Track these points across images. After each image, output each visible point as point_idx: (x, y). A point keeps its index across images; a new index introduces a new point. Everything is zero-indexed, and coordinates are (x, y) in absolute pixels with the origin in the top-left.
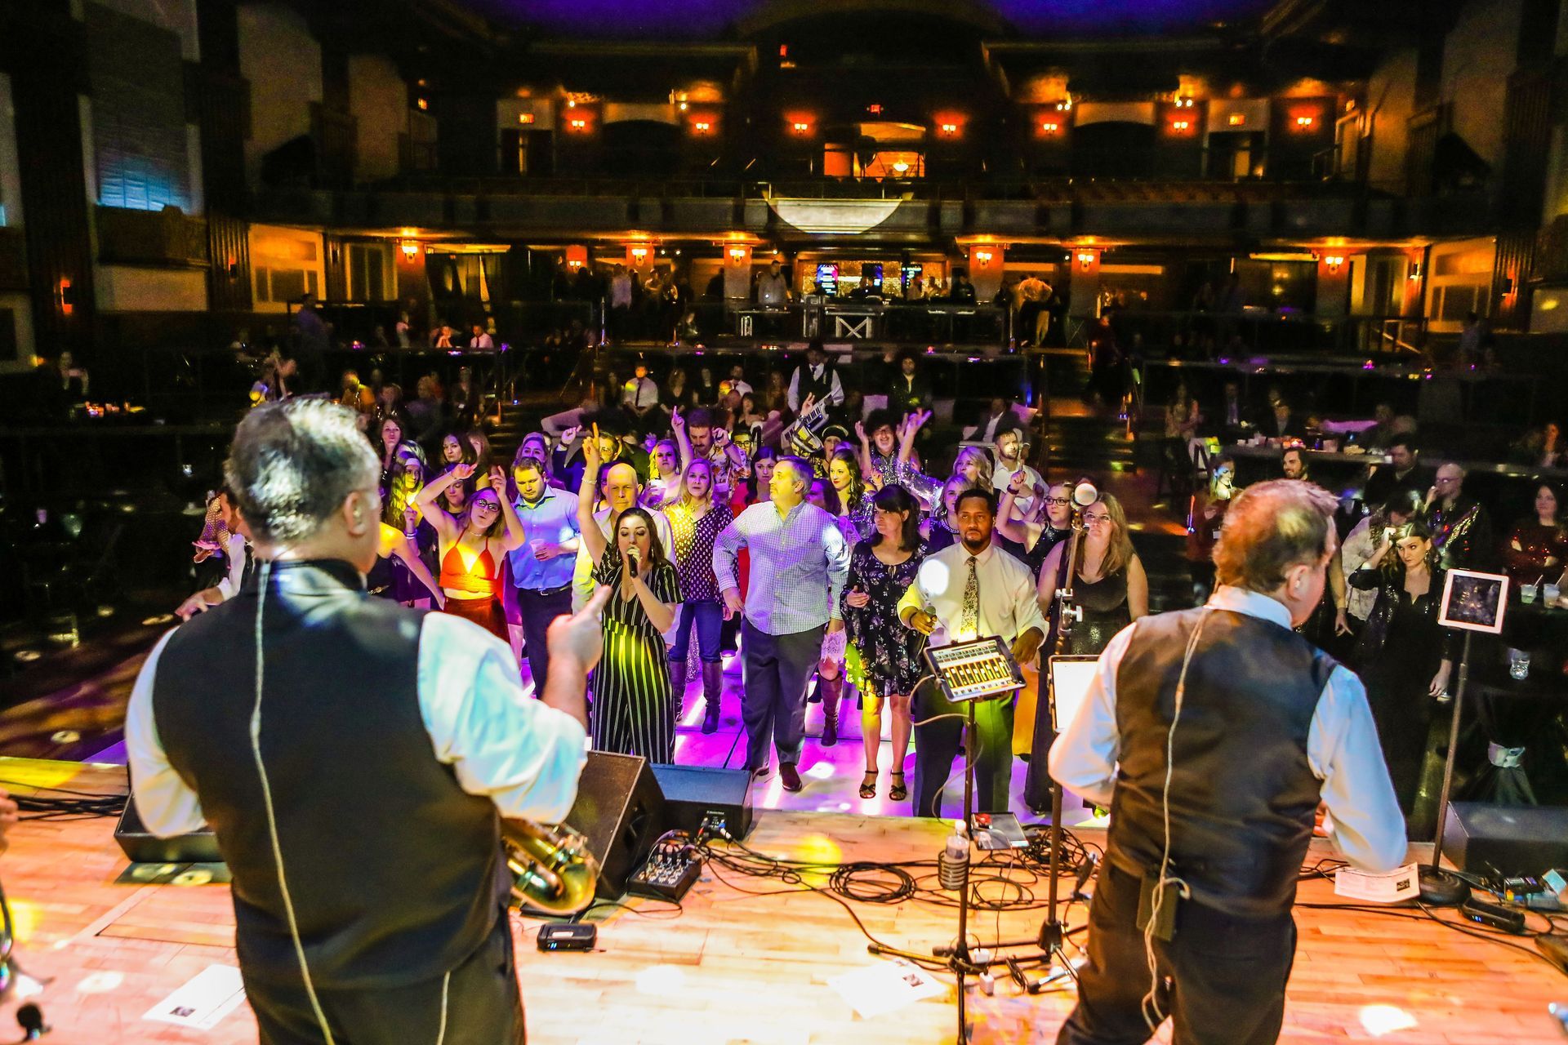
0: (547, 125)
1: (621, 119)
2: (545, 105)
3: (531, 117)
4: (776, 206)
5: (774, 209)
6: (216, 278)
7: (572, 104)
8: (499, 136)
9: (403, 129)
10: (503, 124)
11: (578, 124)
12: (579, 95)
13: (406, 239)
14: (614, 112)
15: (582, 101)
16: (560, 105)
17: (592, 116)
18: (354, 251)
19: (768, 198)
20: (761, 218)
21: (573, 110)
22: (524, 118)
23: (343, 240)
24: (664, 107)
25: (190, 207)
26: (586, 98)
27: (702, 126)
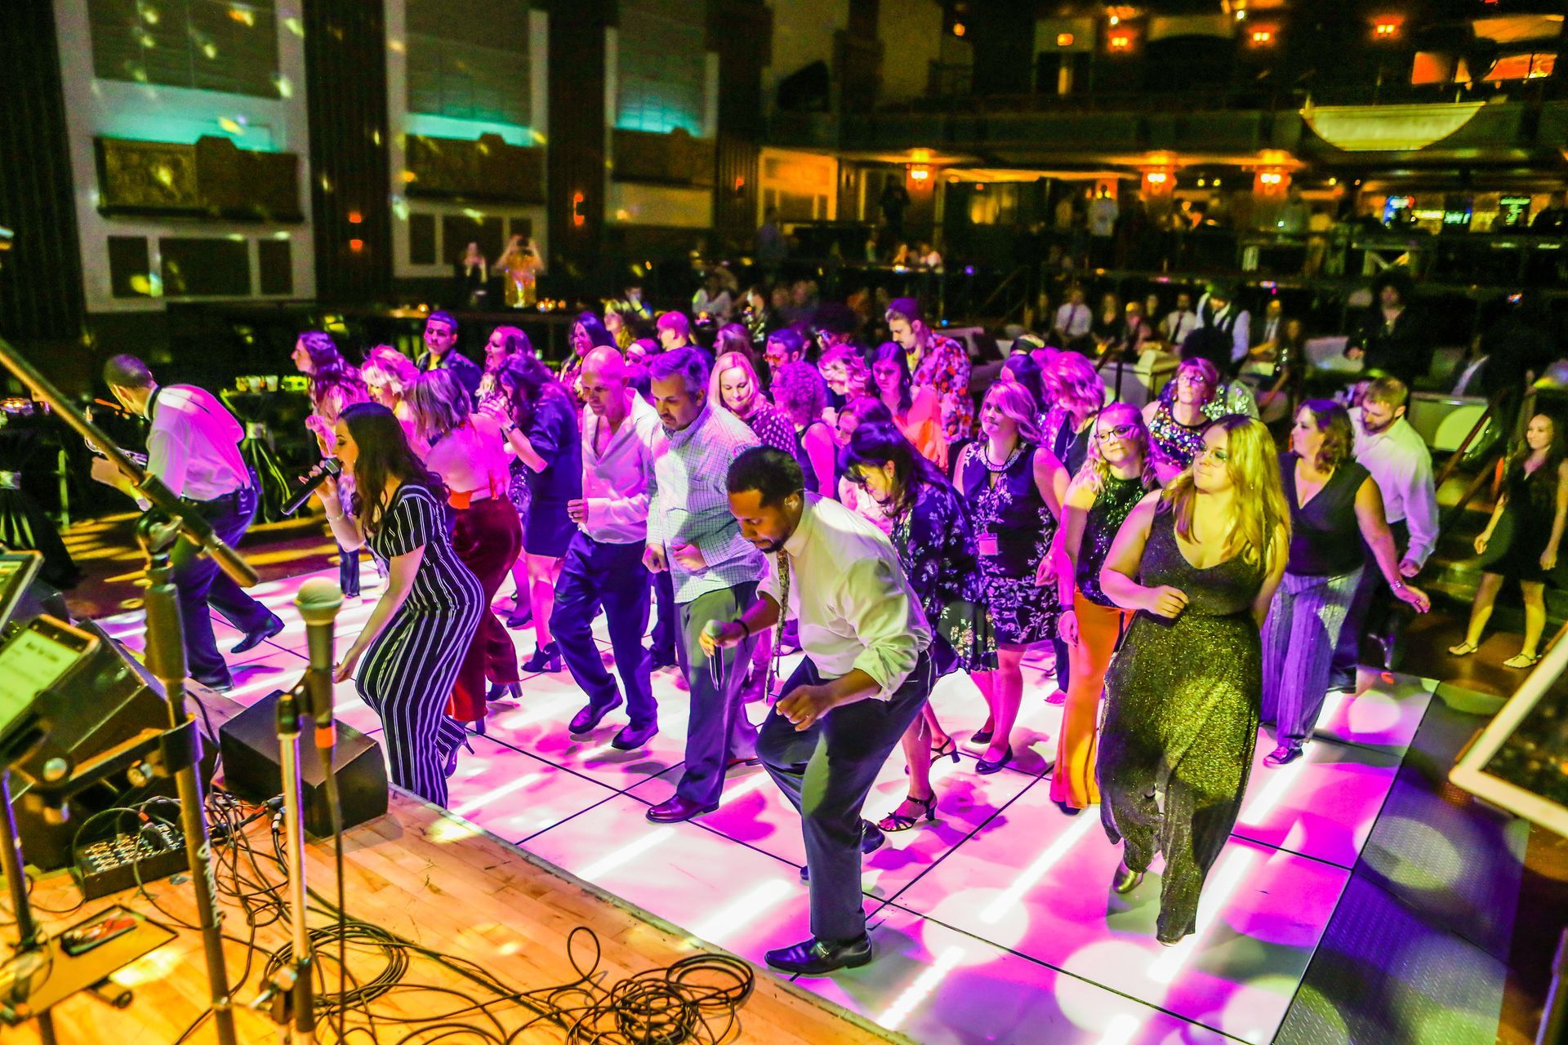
0: (1087, 46)
1: (1168, 34)
2: (1086, 24)
3: (1071, 36)
4: (1312, 119)
5: (1310, 123)
6: (722, 196)
7: (1114, 21)
8: (1035, 59)
9: (936, 57)
10: (1040, 46)
11: (1120, 42)
12: (1120, 9)
13: (916, 164)
14: (1161, 27)
15: (1124, 17)
16: (1102, 23)
17: (1134, 33)
18: (870, 178)
19: (1307, 110)
20: (1294, 133)
21: (1116, 27)
22: (1062, 40)
23: (859, 165)
24: (1217, 19)
25: (703, 130)
26: (1129, 12)
27: (1261, 37)
